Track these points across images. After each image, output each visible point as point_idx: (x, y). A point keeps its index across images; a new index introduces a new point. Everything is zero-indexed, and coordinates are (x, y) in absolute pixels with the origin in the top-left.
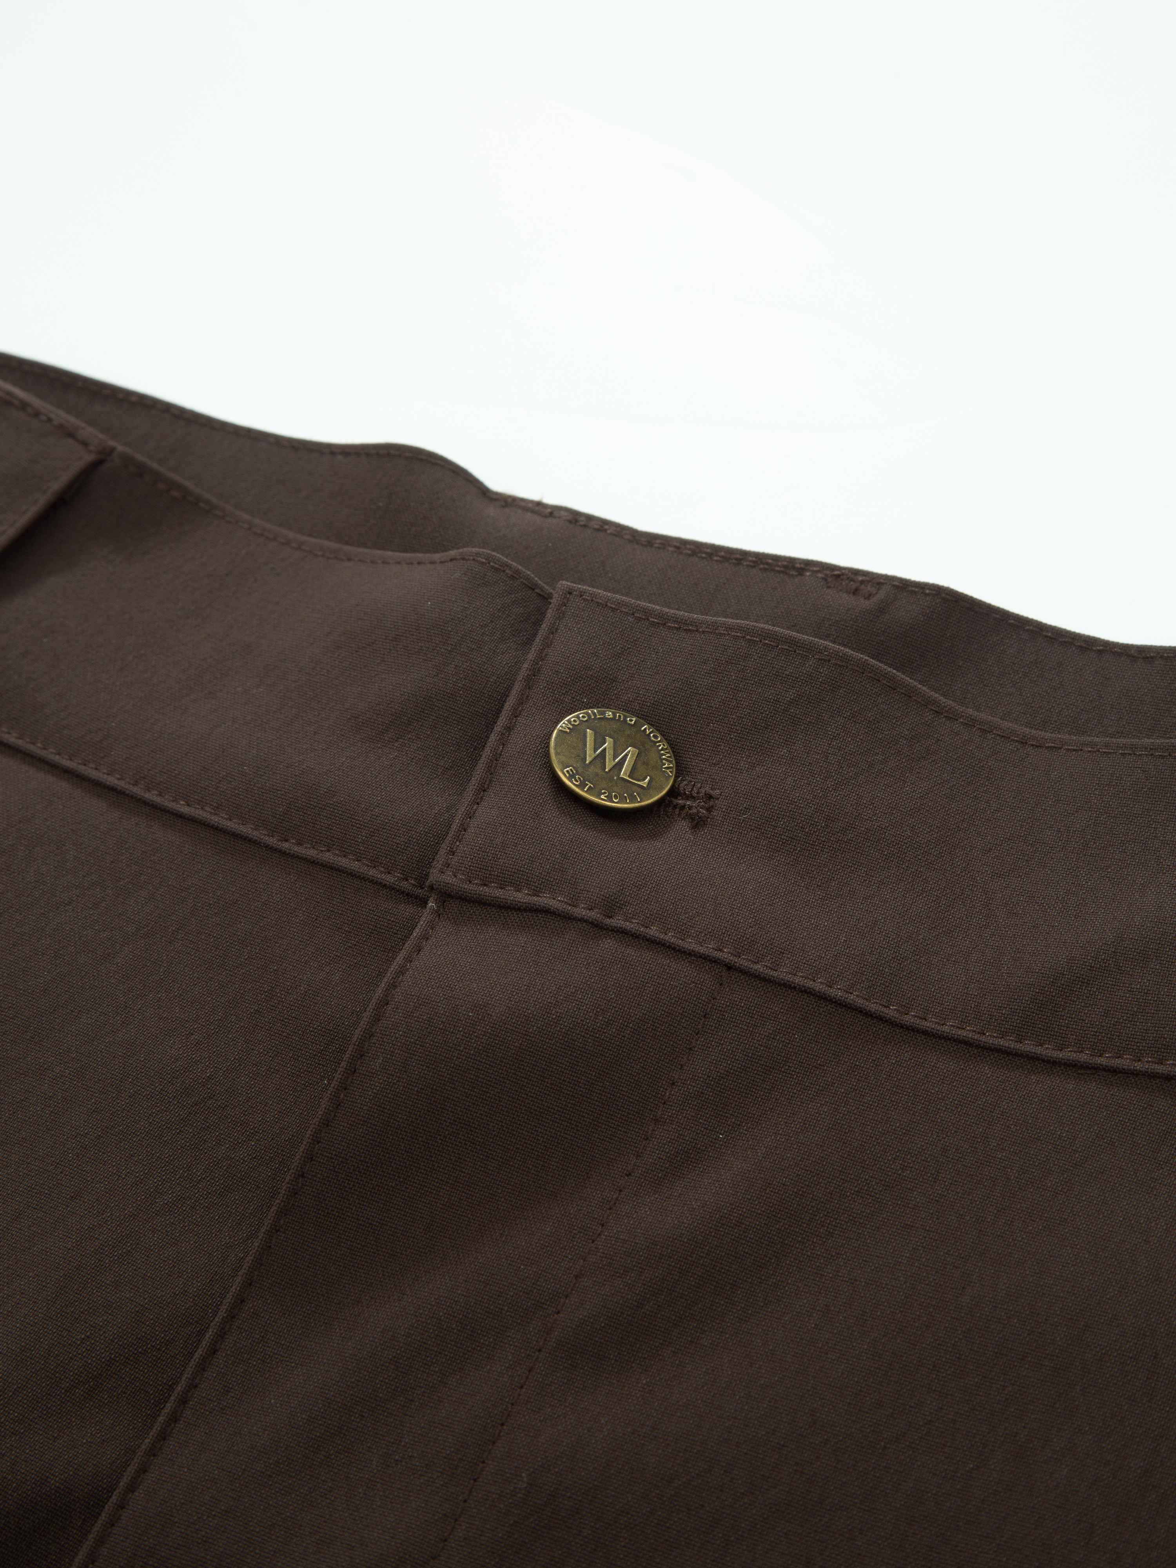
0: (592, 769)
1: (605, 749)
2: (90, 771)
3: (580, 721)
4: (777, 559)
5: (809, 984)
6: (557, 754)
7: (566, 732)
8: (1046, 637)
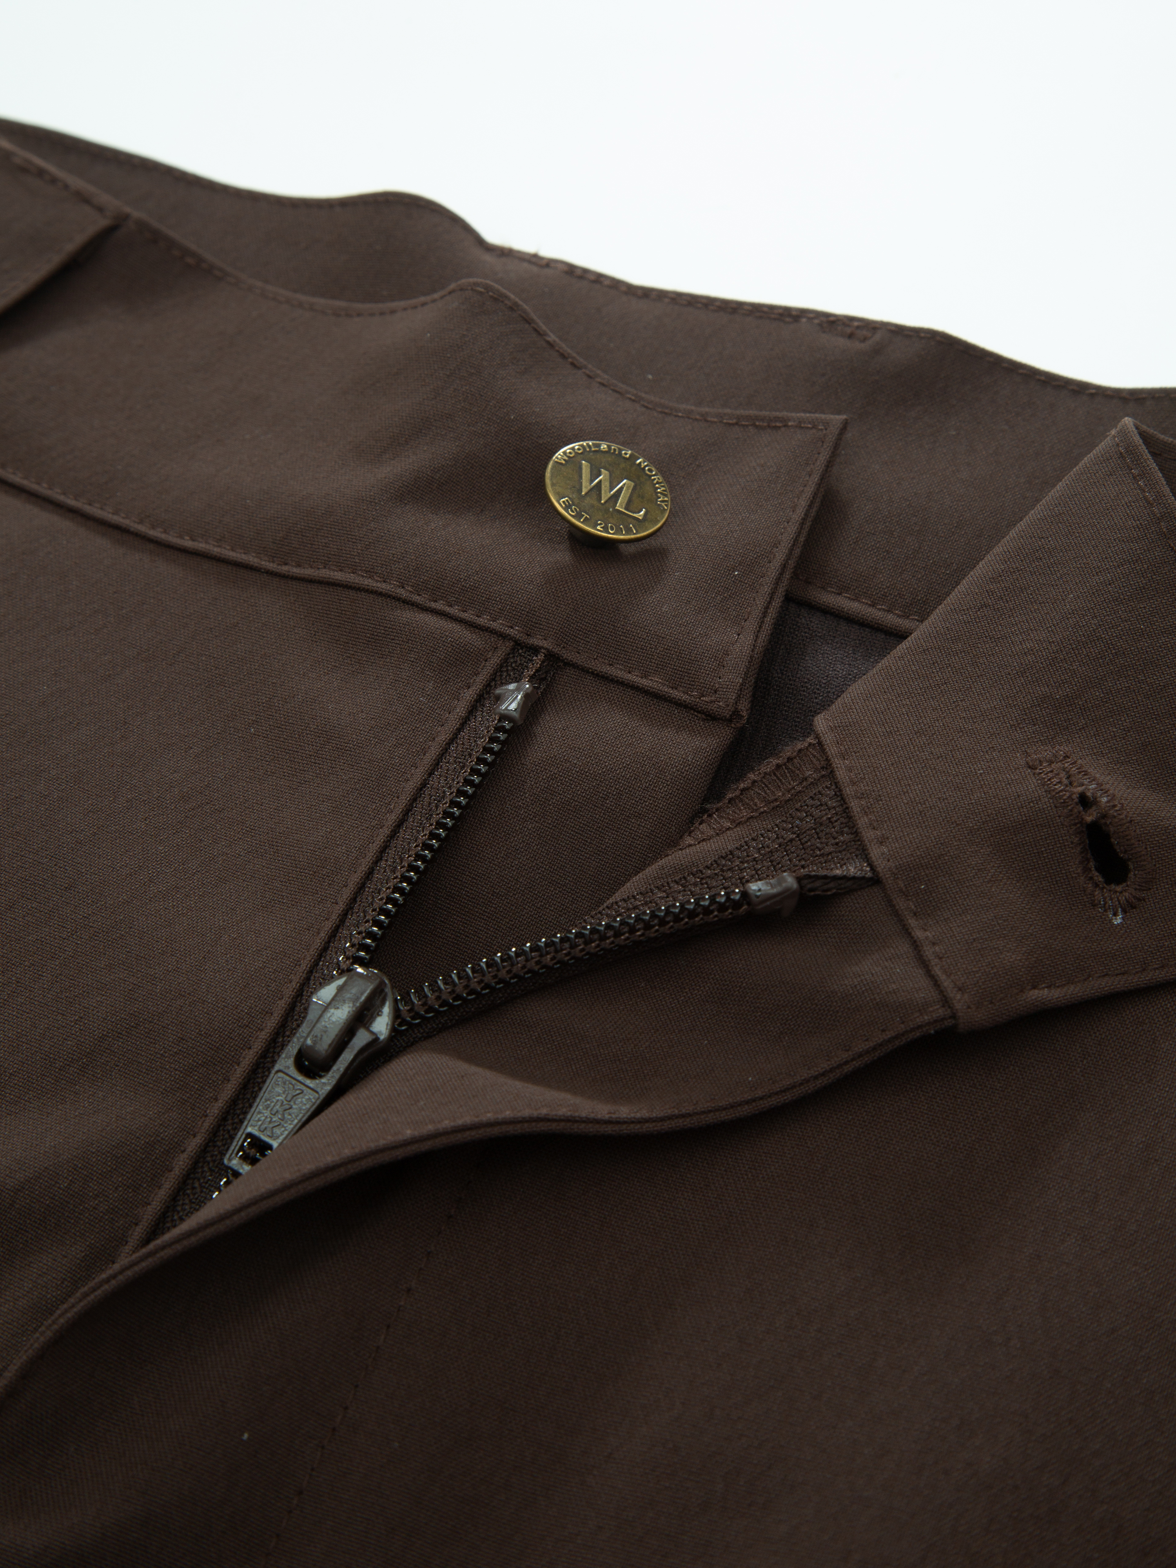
0: (588, 501)
1: (600, 481)
3: (576, 453)
7: (561, 464)
8: (1039, 380)
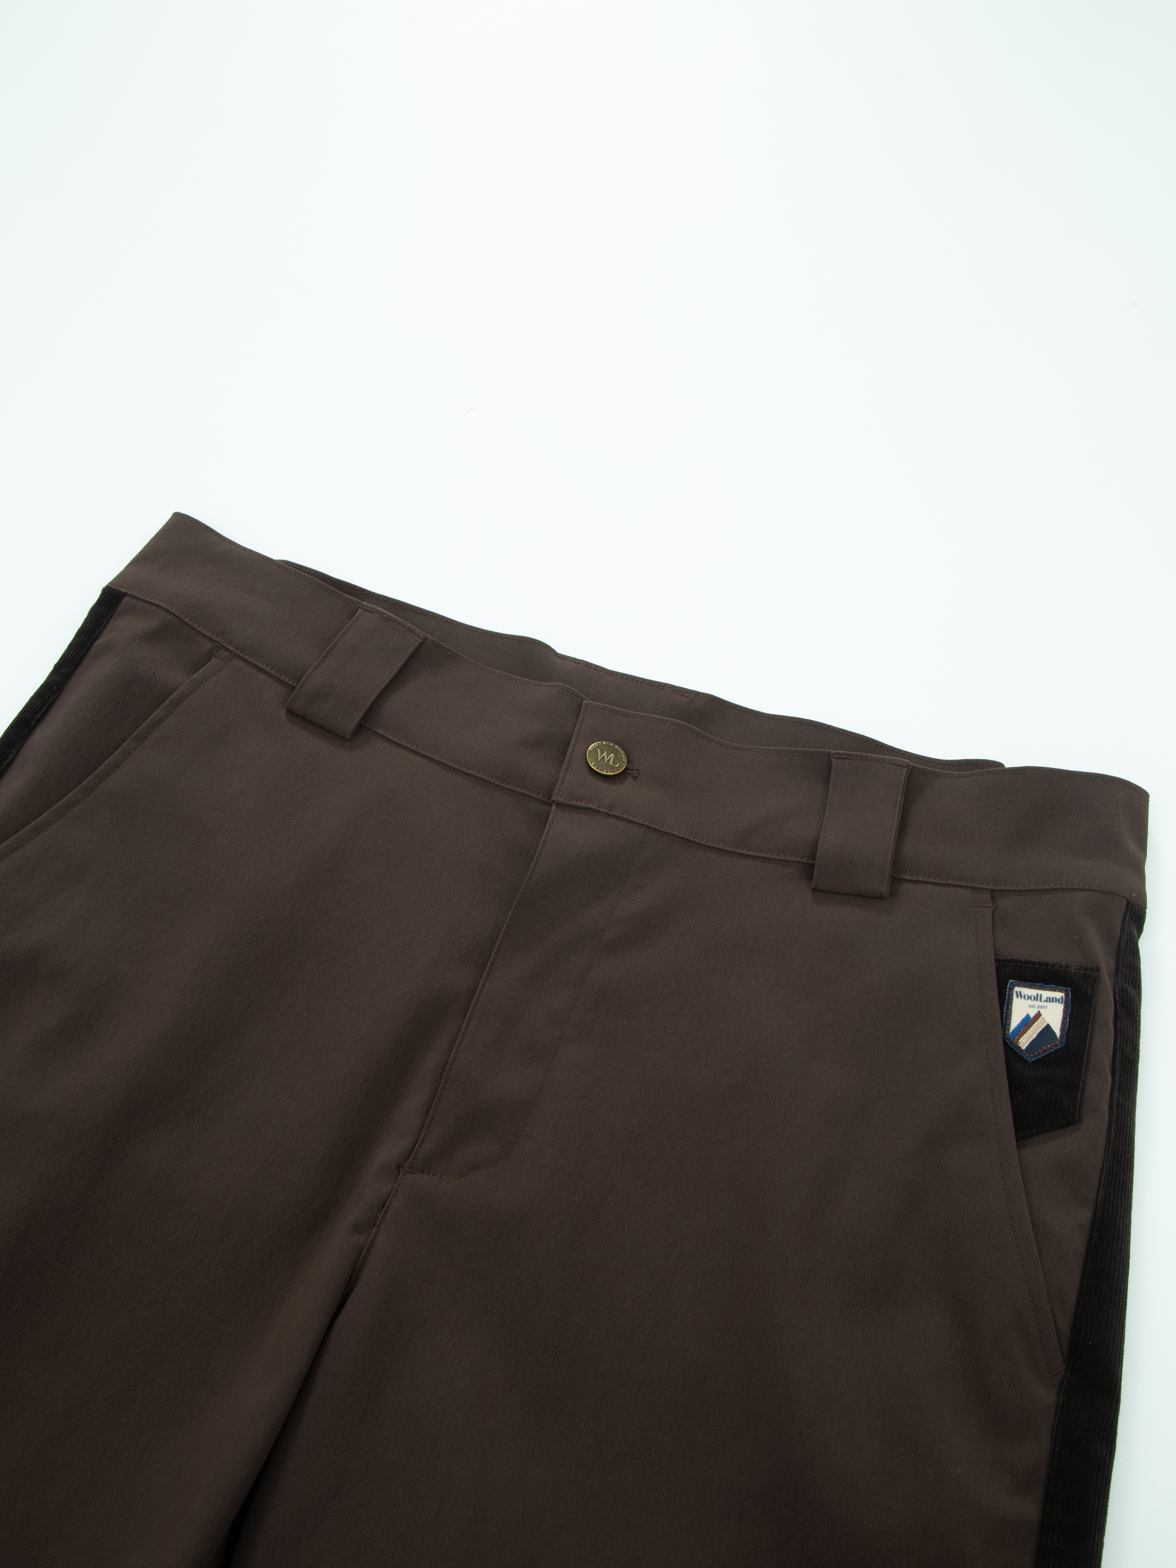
0: (601, 762)
1: (604, 755)
2: (434, 756)
3: (595, 746)
4: (656, 682)
5: (673, 832)
6: (589, 758)
7: (591, 750)
